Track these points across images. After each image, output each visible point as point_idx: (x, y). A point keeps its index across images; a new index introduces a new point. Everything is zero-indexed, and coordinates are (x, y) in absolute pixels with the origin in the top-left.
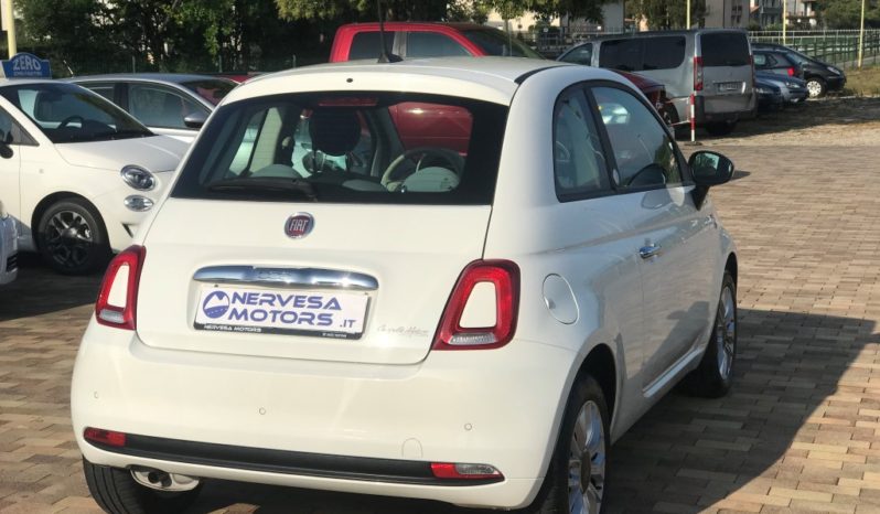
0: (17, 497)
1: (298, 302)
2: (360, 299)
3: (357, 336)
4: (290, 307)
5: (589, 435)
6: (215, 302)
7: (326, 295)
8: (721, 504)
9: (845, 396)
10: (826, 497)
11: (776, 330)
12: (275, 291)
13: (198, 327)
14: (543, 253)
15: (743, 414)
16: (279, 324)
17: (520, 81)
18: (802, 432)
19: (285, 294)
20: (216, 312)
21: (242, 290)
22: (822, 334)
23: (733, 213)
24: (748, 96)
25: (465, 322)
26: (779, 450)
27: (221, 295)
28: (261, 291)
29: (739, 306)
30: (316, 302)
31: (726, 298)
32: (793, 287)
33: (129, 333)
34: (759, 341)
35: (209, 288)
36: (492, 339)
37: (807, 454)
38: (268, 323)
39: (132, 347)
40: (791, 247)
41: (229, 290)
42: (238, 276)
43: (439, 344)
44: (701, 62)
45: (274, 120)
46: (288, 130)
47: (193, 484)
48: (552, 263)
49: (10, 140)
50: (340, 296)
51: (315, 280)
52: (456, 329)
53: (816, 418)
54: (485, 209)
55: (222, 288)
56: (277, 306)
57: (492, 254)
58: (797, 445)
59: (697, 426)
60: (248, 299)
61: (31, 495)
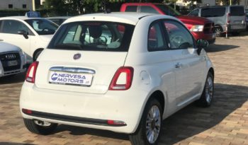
0: (10, 127)
1: (75, 77)
2: (91, 76)
3: (89, 86)
4: (73, 78)
5: (154, 115)
6: (54, 76)
7: (82, 75)
8: (197, 136)
9: (243, 108)
10: (227, 135)
11: (231, 90)
12: (70, 74)
13: (50, 83)
14: (141, 65)
15: (212, 112)
16: (70, 82)
17: (140, 19)
18: (227, 117)
19: (72, 74)
20: (54, 79)
21: (61, 73)
22: (243, 91)
23: (230, 58)
24: (244, 25)
25: (117, 83)
26: (218, 122)
27: (56, 74)
28: (66, 73)
29: (215, 82)
30: (80, 77)
31: (209, 80)
32: (240, 79)
33: (33, 84)
34: (224, 93)
35: (53, 73)
36: (124, 88)
37: (226, 123)
38: (67, 82)
39: (33, 88)
40: (244, 67)
41: (58, 73)
42: (60, 69)
43: (110, 89)
44: (230, 15)
45: (80, 29)
46: (84, 31)
47: (49, 125)
48: (144, 68)
49: (28, 34)
50: (86, 75)
51: (79, 71)
52: (115, 85)
53: (232, 114)
54: (126, 53)
55: (57, 73)
56: (70, 78)
57: (126, 65)
58: (224, 121)
59: (198, 115)
60: (63, 76)
61: (14, 127)
